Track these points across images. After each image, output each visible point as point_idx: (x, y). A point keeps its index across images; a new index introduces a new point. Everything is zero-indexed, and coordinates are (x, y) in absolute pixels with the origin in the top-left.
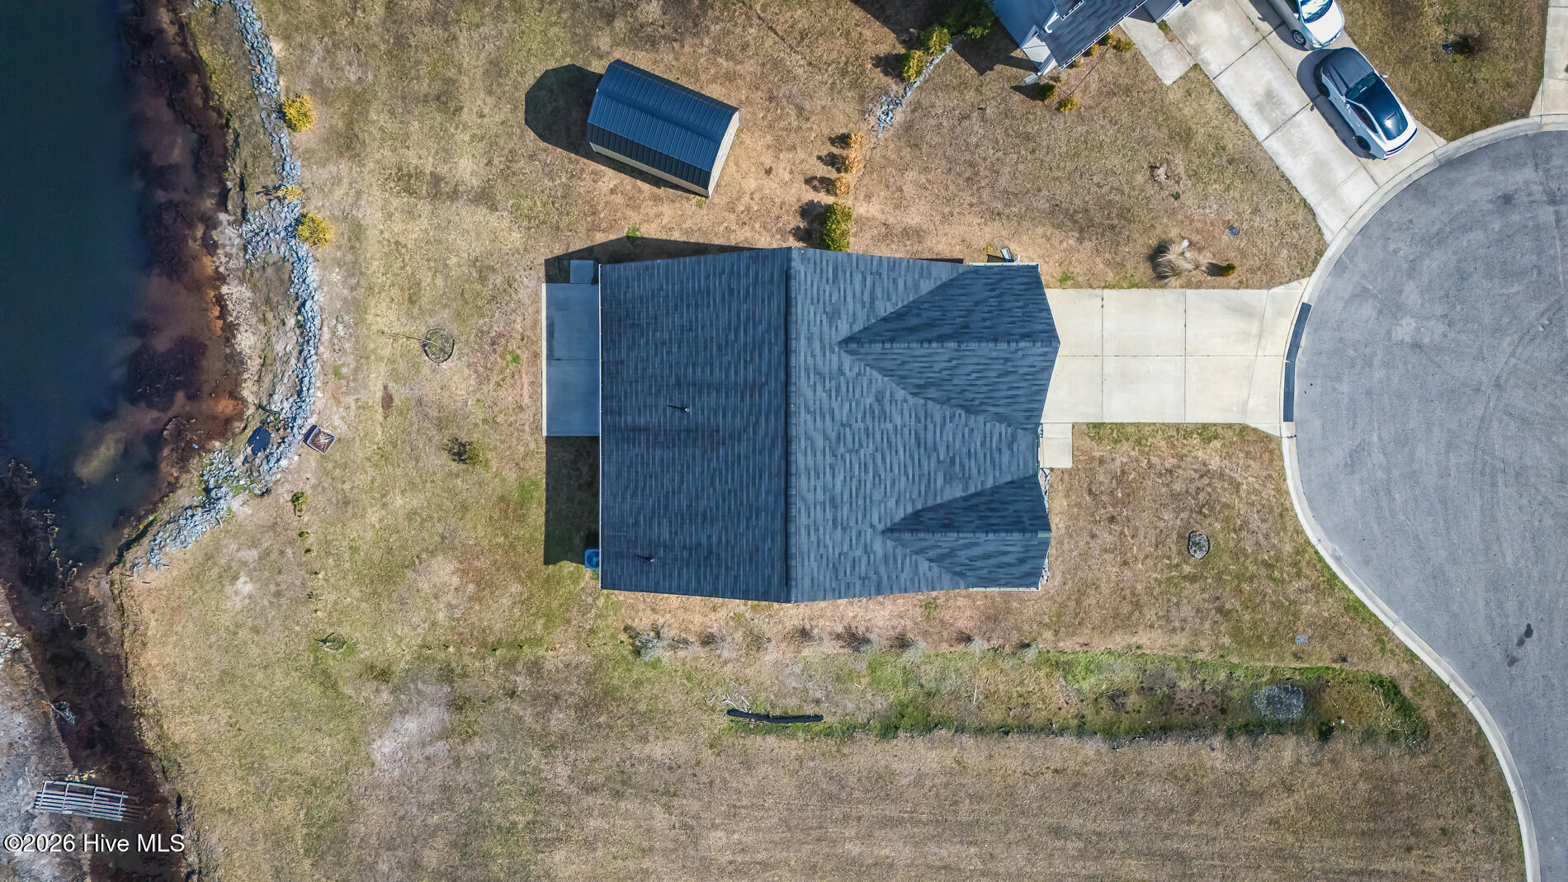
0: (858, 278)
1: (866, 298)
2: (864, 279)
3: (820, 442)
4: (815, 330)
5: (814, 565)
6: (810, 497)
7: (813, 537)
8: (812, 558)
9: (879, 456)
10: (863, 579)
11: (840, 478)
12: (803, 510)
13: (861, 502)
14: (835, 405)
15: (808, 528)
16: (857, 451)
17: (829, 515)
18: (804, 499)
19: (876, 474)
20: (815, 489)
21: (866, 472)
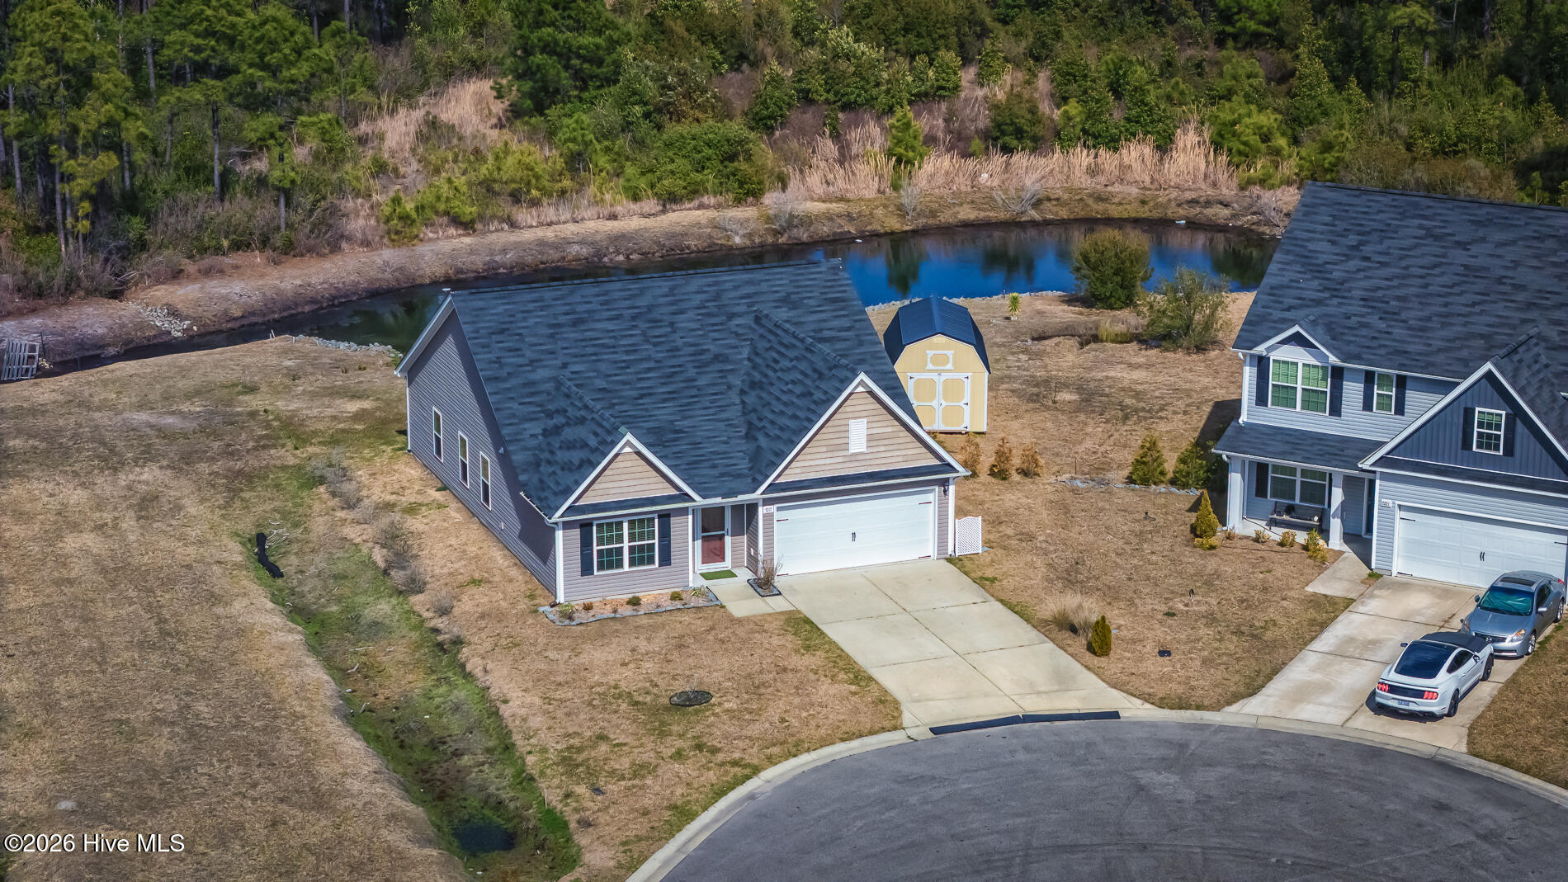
0: (845, 322)
1: (827, 334)
2: (848, 329)
3: (643, 302)
4: (764, 287)
5: (501, 309)
6: (577, 298)
7: (531, 306)
8: (507, 307)
9: (652, 364)
10: (498, 361)
11: (610, 326)
12: (559, 293)
13: (590, 350)
14: (691, 314)
15: (541, 300)
16: (647, 341)
17: (562, 319)
18: (571, 293)
19: (628, 364)
20: (587, 303)
21: (627, 353)
